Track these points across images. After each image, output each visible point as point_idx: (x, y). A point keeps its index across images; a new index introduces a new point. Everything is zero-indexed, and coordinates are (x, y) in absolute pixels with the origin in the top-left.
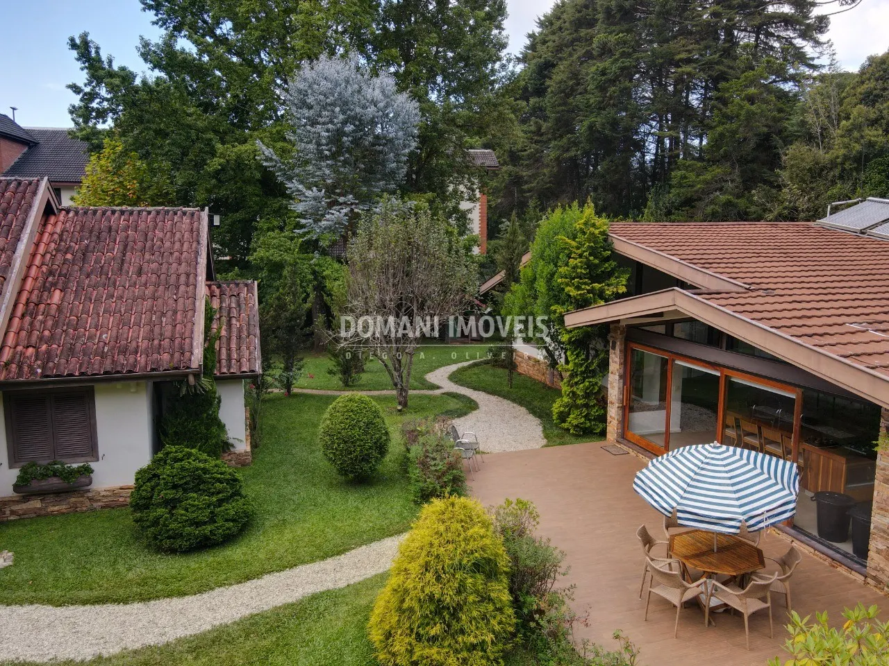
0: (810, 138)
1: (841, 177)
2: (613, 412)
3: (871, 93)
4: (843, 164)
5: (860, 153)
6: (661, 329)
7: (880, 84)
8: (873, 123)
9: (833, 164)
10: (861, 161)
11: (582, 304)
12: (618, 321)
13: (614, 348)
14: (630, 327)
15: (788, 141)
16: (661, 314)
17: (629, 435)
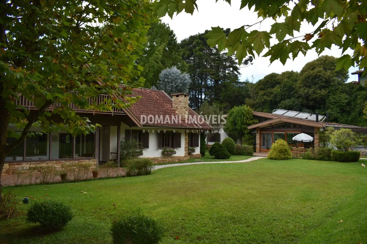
0: (249, 97)
1: (259, 107)
2: (258, 146)
3: (262, 88)
4: (260, 103)
5: (264, 101)
6: (271, 127)
7: (264, 86)
8: (265, 94)
9: (257, 103)
10: (264, 103)
11: (249, 125)
12: (259, 127)
13: (258, 133)
14: (261, 128)
15: (244, 97)
16: (271, 124)
17: (262, 150)
